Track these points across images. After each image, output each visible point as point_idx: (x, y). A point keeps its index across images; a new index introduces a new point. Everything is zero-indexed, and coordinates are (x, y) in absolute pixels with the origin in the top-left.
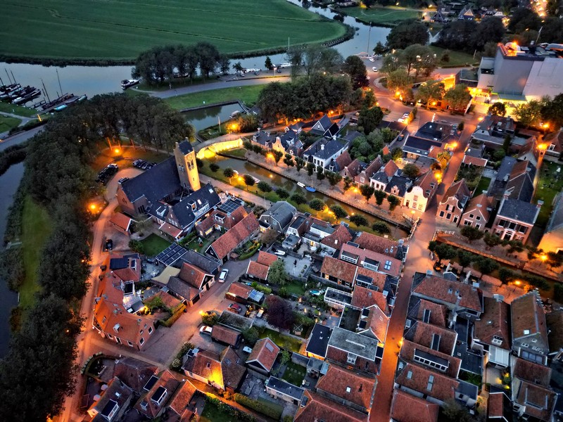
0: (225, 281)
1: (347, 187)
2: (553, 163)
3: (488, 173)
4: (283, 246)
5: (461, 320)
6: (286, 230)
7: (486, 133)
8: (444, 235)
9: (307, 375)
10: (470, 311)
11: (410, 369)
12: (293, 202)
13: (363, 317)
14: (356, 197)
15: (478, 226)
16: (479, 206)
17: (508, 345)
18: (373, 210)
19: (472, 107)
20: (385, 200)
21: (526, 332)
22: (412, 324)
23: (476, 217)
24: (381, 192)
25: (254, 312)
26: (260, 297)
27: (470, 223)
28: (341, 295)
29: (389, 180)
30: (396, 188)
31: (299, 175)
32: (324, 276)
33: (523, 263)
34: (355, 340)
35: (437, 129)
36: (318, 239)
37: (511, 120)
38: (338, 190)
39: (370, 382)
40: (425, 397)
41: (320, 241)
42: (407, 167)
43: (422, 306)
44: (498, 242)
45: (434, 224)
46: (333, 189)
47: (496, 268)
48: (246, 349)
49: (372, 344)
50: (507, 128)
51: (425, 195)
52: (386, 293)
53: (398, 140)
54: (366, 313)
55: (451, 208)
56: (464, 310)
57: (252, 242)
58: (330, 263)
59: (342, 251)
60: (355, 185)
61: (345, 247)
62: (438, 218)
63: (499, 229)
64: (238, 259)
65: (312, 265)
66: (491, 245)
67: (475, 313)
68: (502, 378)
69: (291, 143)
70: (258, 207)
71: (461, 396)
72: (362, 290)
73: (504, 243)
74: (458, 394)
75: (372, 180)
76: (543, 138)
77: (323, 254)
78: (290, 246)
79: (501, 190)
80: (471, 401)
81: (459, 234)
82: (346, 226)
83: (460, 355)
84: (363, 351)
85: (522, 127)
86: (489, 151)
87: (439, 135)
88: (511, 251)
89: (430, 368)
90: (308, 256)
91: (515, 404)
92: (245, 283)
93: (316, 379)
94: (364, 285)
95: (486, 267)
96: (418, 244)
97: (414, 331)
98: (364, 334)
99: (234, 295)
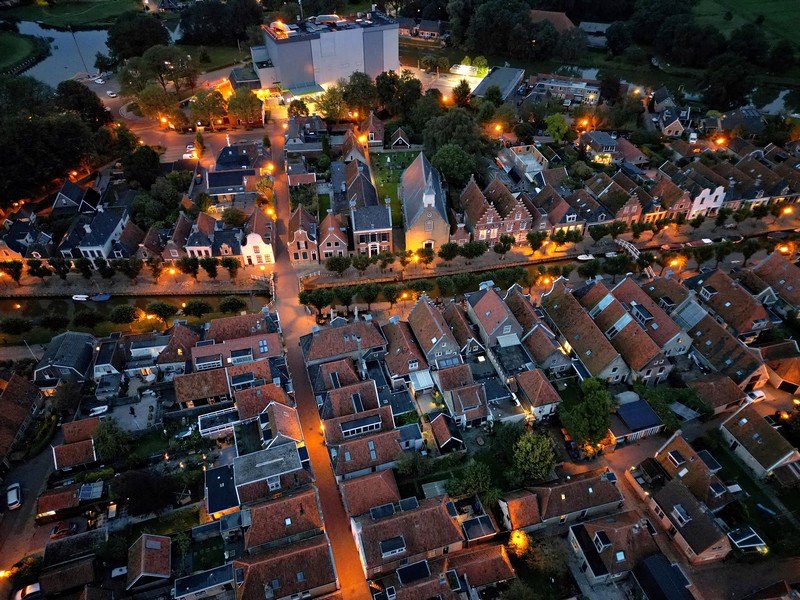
0: (22, 503)
1: (157, 272)
2: (380, 153)
3: (323, 189)
4: (99, 398)
5: (371, 365)
6: (91, 372)
7: (299, 141)
8: (310, 280)
9: (226, 543)
10: (375, 350)
11: (345, 449)
12: (79, 327)
13: (263, 426)
14: (177, 280)
15: (341, 253)
16: (331, 229)
17: (425, 363)
18: (209, 288)
19: (268, 113)
20: (219, 267)
21: (434, 340)
22: (324, 398)
23: (333, 244)
24: (208, 259)
25: (102, 516)
26: (100, 489)
27: (331, 254)
28: (221, 416)
29: (212, 240)
30: (225, 246)
31: (69, 284)
32: (185, 406)
33: (400, 273)
34: (267, 459)
35: (240, 154)
36: (151, 361)
37: (318, 117)
38: (144, 281)
39: (308, 495)
40: (374, 470)
41: (155, 362)
42: (225, 214)
43: (325, 372)
44: (368, 262)
45: (293, 272)
46: (136, 283)
47: (379, 290)
48: (116, 573)
49: (291, 450)
50: (318, 128)
51: (267, 241)
52: (277, 381)
53: (196, 184)
54: (265, 418)
55: (303, 245)
56: (369, 352)
57: (41, 419)
58: (185, 383)
59: (194, 359)
60: (168, 265)
61: (196, 352)
62: (294, 263)
63: (362, 246)
64: (27, 458)
65: (159, 402)
66: (363, 269)
67: (381, 349)
68: (434, 400)
69: (27, 240)
70: (21, 362)
71: (407, 444)
72: (246, 394)
73: (374, 261)
74: (403, 444)
75: (188, 249)
76: (359, 129)
77: (168, 378)
78: (111, 392)
79: (344, 203)
80: (419, 442)
81: (326, 271)
82: (182, 324)
83: (386, 401)
84: (284, 465)
85: (333, 124)
86: (312, 162)
87: (245, 160)
88: (384, 266)
89: (365, 435)
90: (148, 392)
91: (455, 419)
92: (61, 484)
93: (241, 539)
94: (245, 387)
95: (369, 295)
96: (286, 304)
97: (330, 405)
98: (275, 445)
99: (53, 513)
